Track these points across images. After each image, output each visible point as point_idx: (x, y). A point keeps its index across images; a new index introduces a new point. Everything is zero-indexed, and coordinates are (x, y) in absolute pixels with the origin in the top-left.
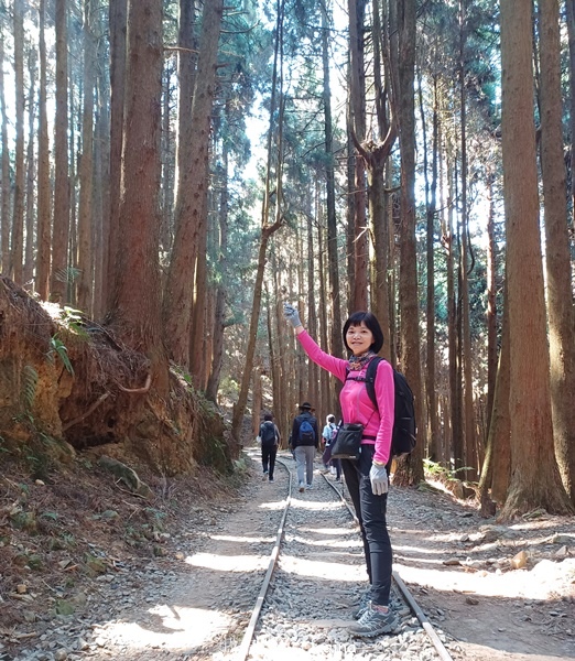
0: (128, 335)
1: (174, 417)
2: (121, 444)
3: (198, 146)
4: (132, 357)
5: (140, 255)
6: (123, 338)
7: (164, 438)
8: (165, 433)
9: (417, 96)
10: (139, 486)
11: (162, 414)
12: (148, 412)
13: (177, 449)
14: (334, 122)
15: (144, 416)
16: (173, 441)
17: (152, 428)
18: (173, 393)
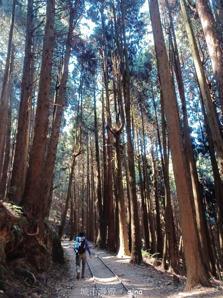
0: (30, 209)
1: (46, 243)
2: (24, 258)
3: (56, 131)
4: (31, 219)
5: (37, 176)
6: (28, 211)
7: (42, 254)
8: (42, 251)
9: (131, 119)
10: (35, 281)
11: (41, 243)
12: (36, 242)
13: (47, 258)
14: (97, 116)
15: (34, 244)
16: (45, 255)
17: (37, 249)
18: (45, 232)
